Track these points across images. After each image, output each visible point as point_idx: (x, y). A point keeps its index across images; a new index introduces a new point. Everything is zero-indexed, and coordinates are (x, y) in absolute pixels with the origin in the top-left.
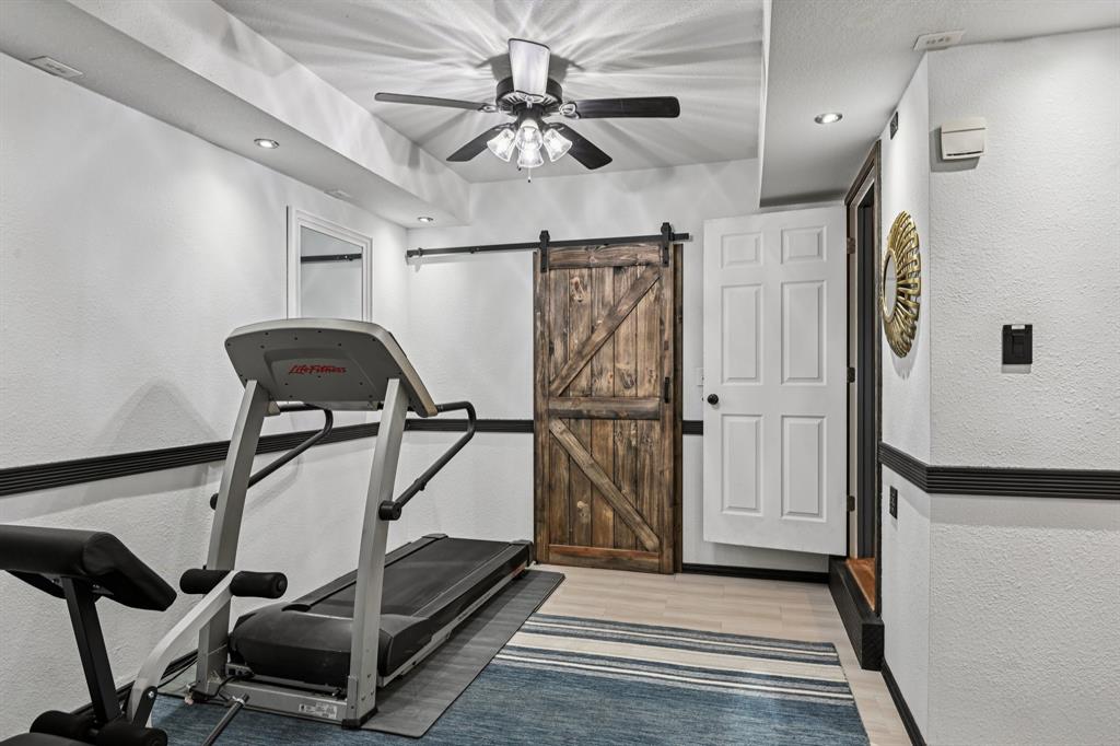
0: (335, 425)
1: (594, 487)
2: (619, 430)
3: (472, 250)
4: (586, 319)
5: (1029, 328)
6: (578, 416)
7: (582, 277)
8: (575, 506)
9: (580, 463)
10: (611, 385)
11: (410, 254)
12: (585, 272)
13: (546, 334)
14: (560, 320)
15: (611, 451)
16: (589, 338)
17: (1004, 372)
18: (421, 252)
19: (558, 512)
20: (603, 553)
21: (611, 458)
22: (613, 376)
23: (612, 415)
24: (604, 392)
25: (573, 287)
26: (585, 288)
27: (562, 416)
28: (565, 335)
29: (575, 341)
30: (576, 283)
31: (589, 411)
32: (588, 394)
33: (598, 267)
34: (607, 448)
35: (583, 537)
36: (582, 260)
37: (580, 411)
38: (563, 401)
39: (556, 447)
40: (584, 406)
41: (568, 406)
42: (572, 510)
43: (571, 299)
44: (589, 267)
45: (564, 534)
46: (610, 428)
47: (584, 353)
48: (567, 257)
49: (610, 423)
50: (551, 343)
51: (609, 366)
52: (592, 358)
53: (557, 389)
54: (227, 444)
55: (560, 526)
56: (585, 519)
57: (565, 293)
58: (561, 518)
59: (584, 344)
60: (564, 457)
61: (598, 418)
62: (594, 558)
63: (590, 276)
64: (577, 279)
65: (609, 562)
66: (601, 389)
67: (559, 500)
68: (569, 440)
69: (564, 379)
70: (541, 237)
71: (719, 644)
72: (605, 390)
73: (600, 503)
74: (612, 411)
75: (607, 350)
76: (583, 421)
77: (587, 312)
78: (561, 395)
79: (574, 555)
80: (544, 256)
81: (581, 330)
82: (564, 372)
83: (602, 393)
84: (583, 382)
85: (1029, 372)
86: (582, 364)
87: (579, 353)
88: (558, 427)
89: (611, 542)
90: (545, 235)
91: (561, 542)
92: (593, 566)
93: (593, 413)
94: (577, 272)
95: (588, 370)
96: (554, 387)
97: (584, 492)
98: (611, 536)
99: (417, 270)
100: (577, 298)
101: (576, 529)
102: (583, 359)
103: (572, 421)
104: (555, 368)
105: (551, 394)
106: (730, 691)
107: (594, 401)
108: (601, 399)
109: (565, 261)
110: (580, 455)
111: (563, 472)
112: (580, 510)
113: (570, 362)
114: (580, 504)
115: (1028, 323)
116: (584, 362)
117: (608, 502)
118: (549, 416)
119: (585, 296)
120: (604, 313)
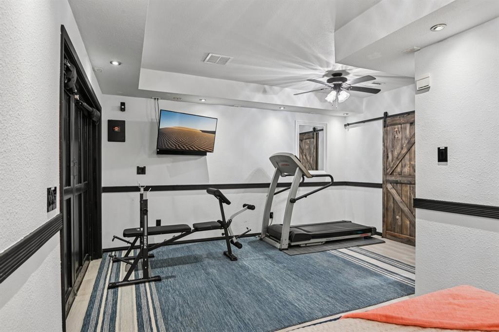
0: (305, 182)
1: (402, 211)
2: (412, 189)
3: (364, 122)
4: (400, 145)
5: (446, 148)
6: (397, 183)
7: (398, 128)
8: (396, 218)
9: (398, 201)
10: (409, 171)
11: (345, 125)
12: (400, 126)
13: (386, 151)
14: (391, 146)
15: (409, 197)
16: (401, 152)
17: (439, 165)
18: (348, 124)
19: (390, 219)
20: (405, 237)
21: (409, 200)
22: (410, 167)
23: (409, 183)
24: (406, 173)
25: (395, 132)
26: (399, 132)
27: (391, 182)
28: (392, 151)
29: (396, 153)
30: (396, 131)
31: (400, 181)
32: (400, 174)
33: (404, 123)
34: (407, 195)
35: (398, 230)
36: (398, 122)
37: (397, 181)
38: (392, 176)
39: (389, 194)
40: (399, 179)
41: (393, 178)
42: (394, 219)
43: (395, 137)
44: (400, 124)
45: (392, 228)
46: (408, 188)
47: (399, 158)
48: (393, 121)
49: (409, 185)
50: (387, 154)
51: (408, 163)
52: (402, 160)
53: (390, 172)
54: (270, 184)
55: (391, 224)
56: (399, 223)
57: (393, 134)
58: (391, 222)
59: (399, 155)
60: (392, 199)
61: (404, 184)
62: (402, 239)
63: (401, 128)
64: (397, 129)
65: (407, 241)
66: (405, 172)
67: (390, 214)
68: (393, 191)
69: (392, 168)
70: (384, 115)
71: (387, 261)
72: (406, 172)
73: (405, 217)
74: (409, 181)
75: (407, 156)
76: (399, 185)
77: (400, 142)
78: (391, 174)
79: (395, 236)
80: (385, 122)
81: (398, 149)
82: (392, 166)
83: (406, 174)
84: (399, 169)
85: (447, 165)
86: (398, 162)
87: (397, 158)
88: (389, 186)
89: (409, 234)
90: (386, 114)
91: (391, 231)
92: (402, 242)
93: (402, 182)
94: (396, 127)
95: (400, 164)
96: (388, 171)
97: (399, 212)
98: (409, 231)
99: (348, 130)
100: (396, 137)
101: (396, 227)
102: (398, 160)
103: (395, 184)
104: (389, 164)
105: (387, 174)
106: (385, 275)
107: (402, 177)
108: (405, 176)
109: (392, 123)
110: (397, 198)
111: (391, 204)
112: (397, 219)
113: (394, 161)
114: (397, 217)
115: (446, 146)
116: (399, 161)
117: (408, 218)
118: (387, 182)
119: (399, 136)
120: (406, 142)
